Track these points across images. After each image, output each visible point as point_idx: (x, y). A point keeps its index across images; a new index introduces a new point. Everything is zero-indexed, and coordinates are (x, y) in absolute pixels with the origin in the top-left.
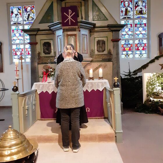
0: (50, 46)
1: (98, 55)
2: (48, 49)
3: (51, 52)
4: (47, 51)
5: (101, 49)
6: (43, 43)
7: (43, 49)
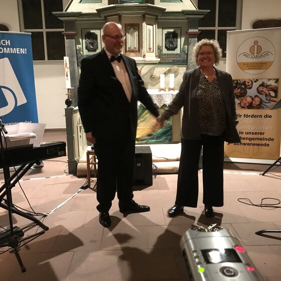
0: (97, 39)
1: (168, 54)
2: (92, 44)
3: (98, 48)
4: (91, 47)
5: (171, 45)
6: (86, 33)
7: (86, 43)
